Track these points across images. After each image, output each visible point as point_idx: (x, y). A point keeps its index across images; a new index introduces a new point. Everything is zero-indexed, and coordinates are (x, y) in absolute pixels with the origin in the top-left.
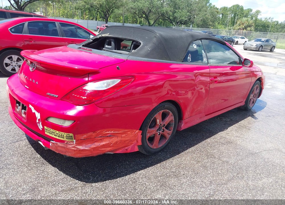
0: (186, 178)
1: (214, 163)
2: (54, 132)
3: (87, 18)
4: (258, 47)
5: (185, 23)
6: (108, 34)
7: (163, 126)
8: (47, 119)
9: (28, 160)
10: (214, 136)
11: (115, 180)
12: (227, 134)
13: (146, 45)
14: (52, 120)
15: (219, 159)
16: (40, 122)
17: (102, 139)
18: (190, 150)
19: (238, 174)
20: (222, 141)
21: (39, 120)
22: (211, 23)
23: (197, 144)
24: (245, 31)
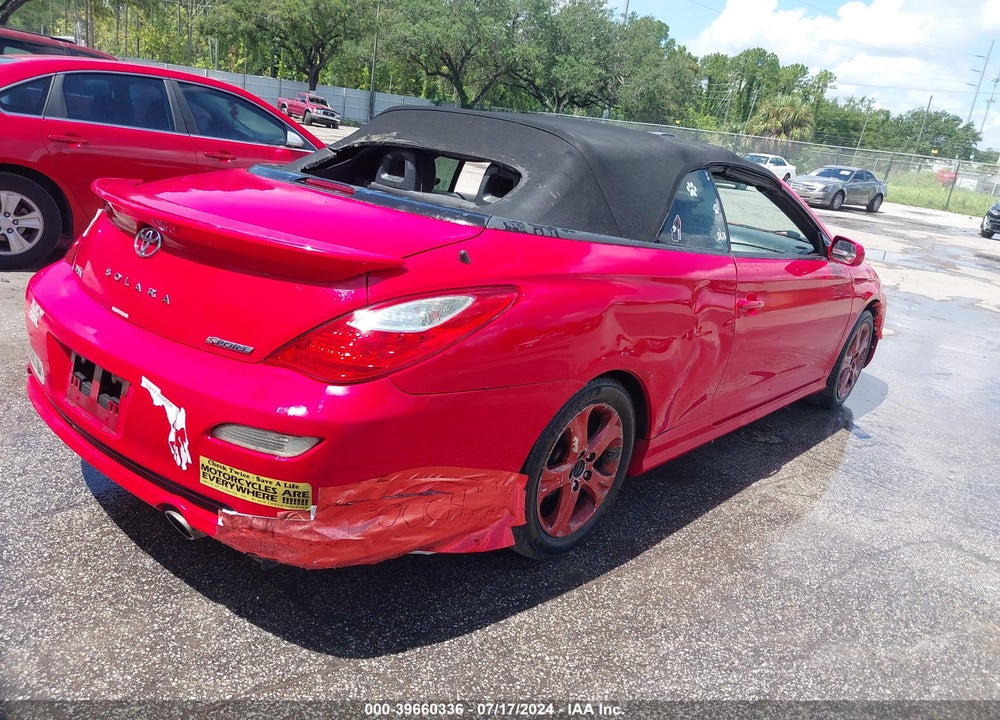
0: (674, 639)
1: (754, 586)
2: (239, 477)
3: (242, 65)
4: (831, 197)
5: (586, 103)
6: (394, 134)
7: (587, 460)
8: (211, 431)
9: (112, 578)
10: (739, 495)
11: (437, 647)
12: (779, 487)
13: (542, 181)
14: (233, 435)
15: (770, 572)
16: (183, 440)
17: (404, 502)
18: (670, 541)
19: (837, 623)
20: (767, 510)
21: (179, 433)
22: (673, 107)
23: (689, 522)
24: (783, 138)
